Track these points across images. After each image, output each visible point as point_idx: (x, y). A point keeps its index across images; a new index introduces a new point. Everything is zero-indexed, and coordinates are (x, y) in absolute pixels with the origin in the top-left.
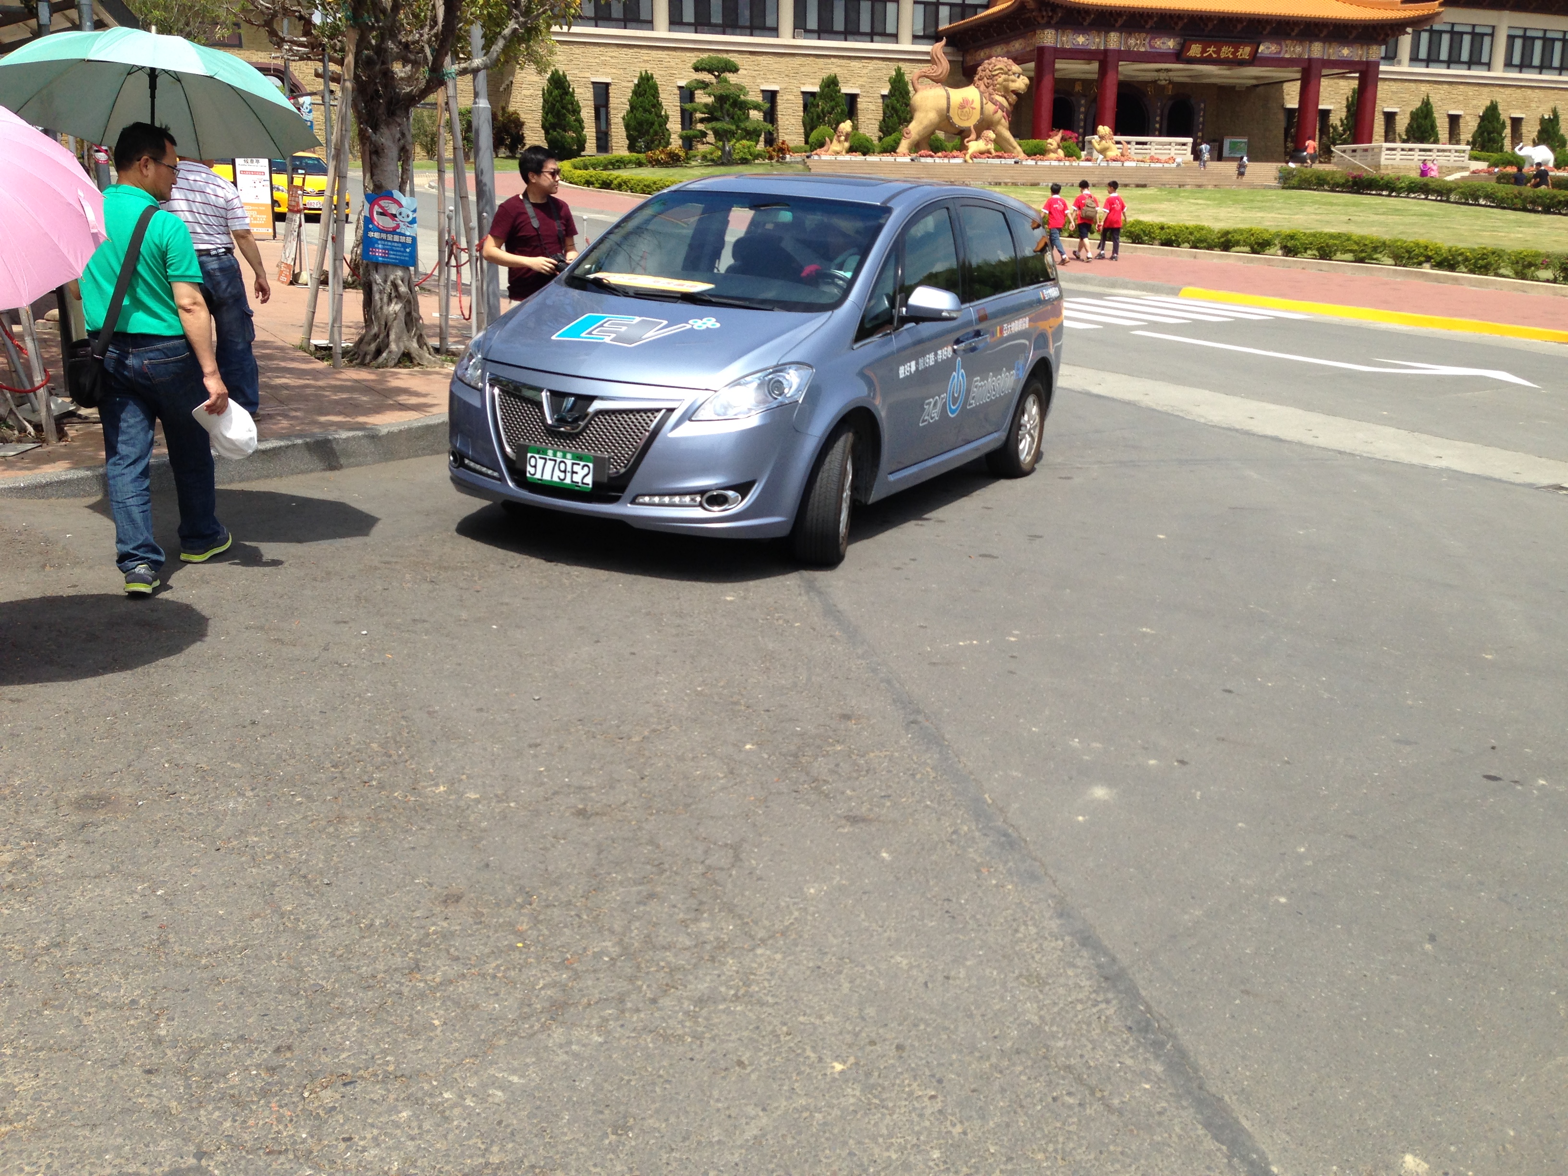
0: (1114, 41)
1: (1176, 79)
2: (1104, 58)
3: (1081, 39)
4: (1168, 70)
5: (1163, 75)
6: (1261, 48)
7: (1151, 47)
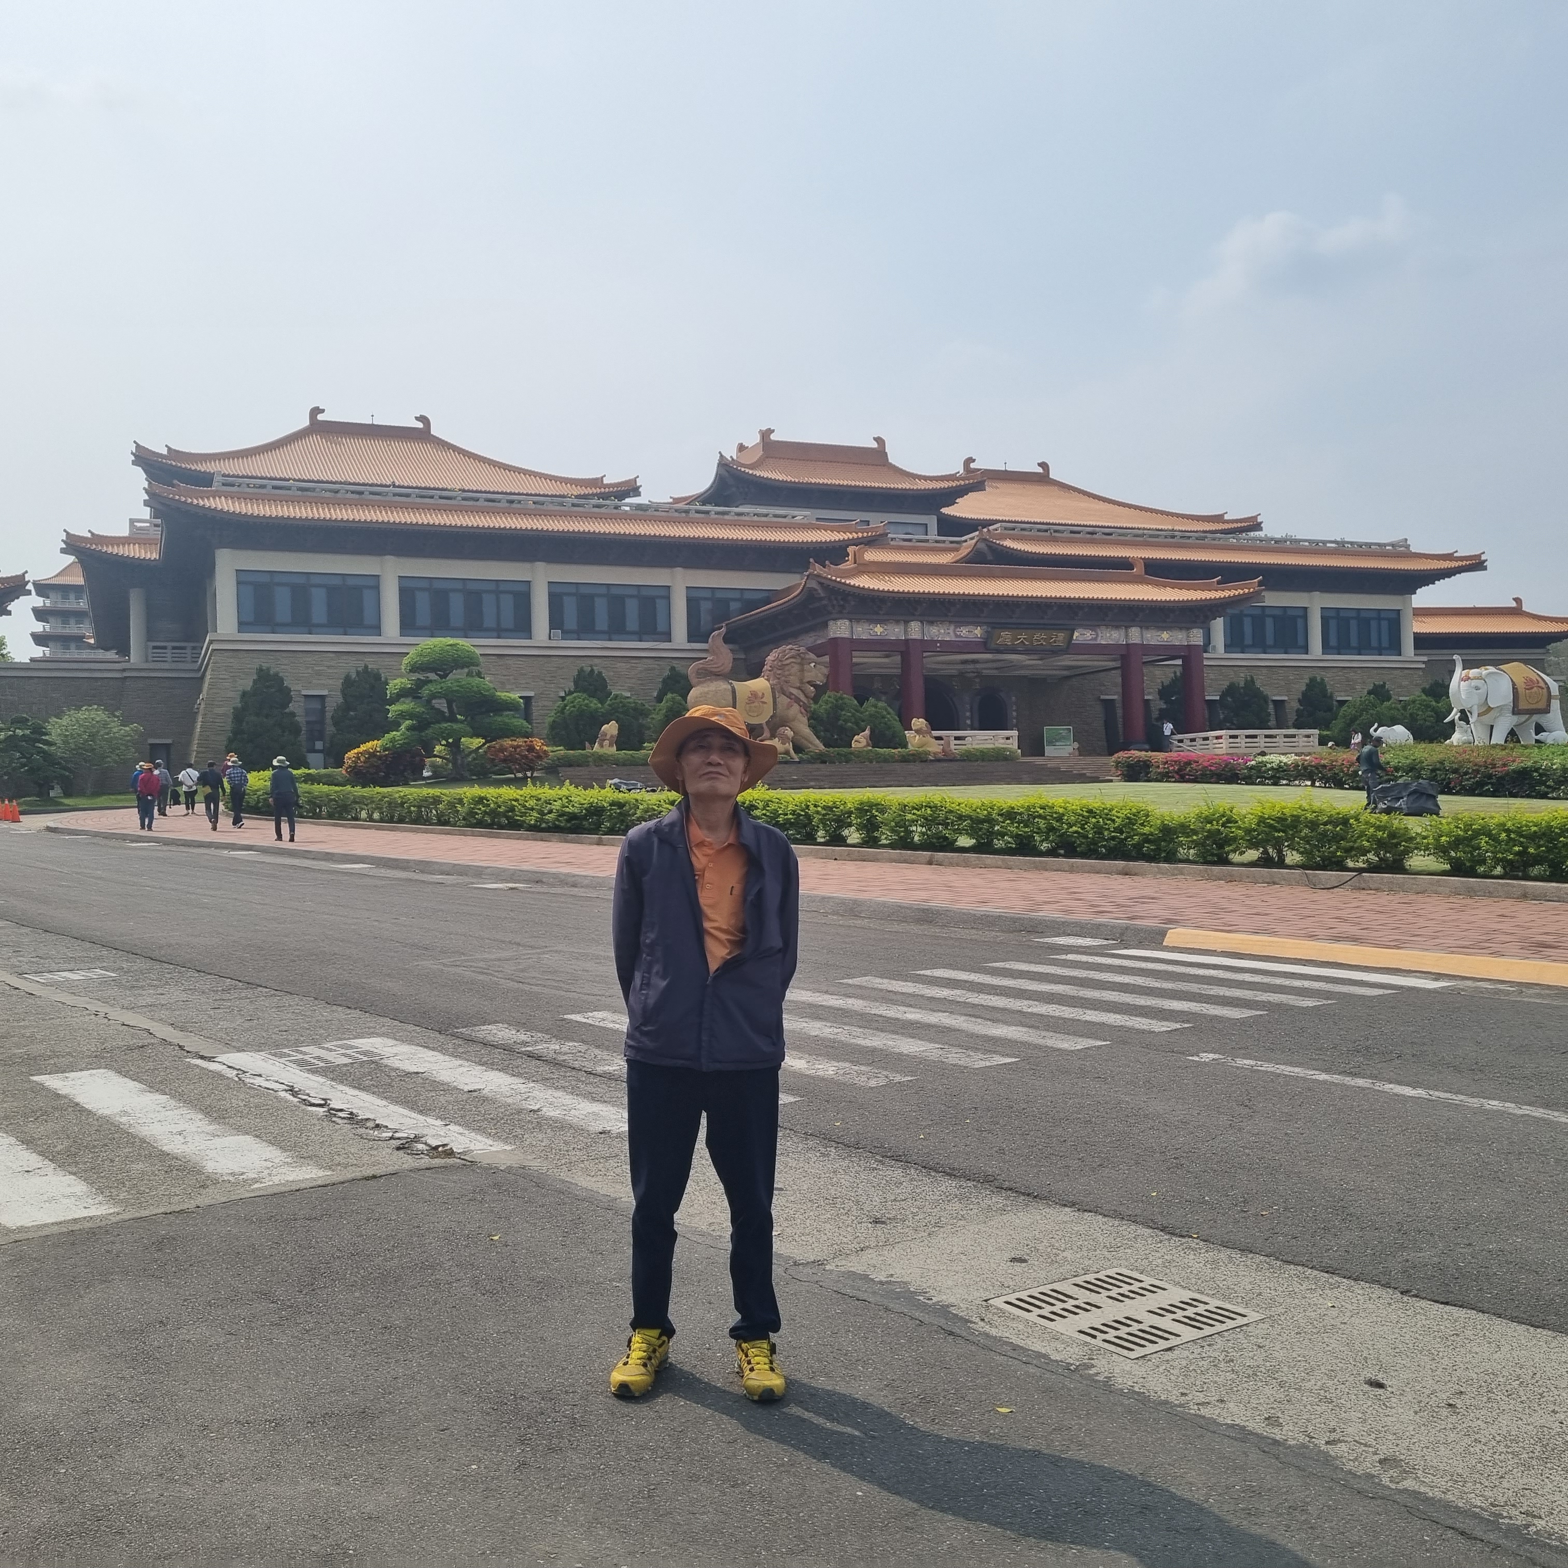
0: (915, 630)
1: (985, 672)
2: (905, 648)
3: (879, 629)
4: (974, 662)
5: (970, 667)
6: (1076, 634)
7: (957, 636)
